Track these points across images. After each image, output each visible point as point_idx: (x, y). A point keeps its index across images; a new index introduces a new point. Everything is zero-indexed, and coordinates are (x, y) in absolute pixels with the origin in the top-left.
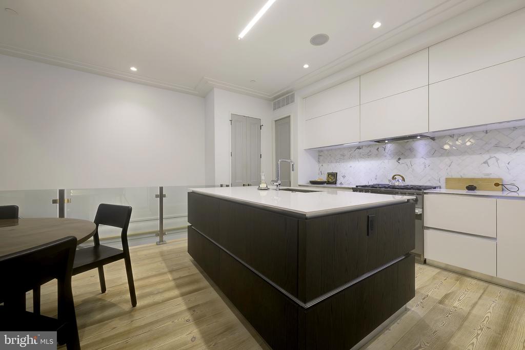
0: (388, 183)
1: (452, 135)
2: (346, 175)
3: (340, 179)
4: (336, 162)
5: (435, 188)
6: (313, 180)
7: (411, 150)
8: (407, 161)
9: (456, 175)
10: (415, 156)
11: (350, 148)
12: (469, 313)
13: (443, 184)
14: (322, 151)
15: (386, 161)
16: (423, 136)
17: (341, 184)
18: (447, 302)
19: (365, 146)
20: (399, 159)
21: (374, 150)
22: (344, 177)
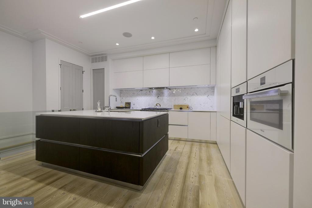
0: (154, 107)
1: (175, 88)
2: (135, 104)
3: (132, 106)
4: (130, 97)
5: (170, 109)
6: (118, 106)
7: (163, 93)
8: (161, 98)
9: (177, 104)
10: (164, 96)
11: (137, 90)
12: (183, 151)
13: (173, 107)
14: (122, 91)
15: (153, 97)
16: (167, 88)
17: (133, 108)
18: (176, 150)
19: (144, 90)
20: (158, 97)
21: (148, 92)
22: (134, 104)
